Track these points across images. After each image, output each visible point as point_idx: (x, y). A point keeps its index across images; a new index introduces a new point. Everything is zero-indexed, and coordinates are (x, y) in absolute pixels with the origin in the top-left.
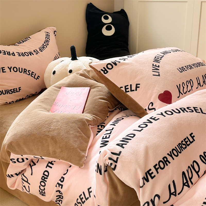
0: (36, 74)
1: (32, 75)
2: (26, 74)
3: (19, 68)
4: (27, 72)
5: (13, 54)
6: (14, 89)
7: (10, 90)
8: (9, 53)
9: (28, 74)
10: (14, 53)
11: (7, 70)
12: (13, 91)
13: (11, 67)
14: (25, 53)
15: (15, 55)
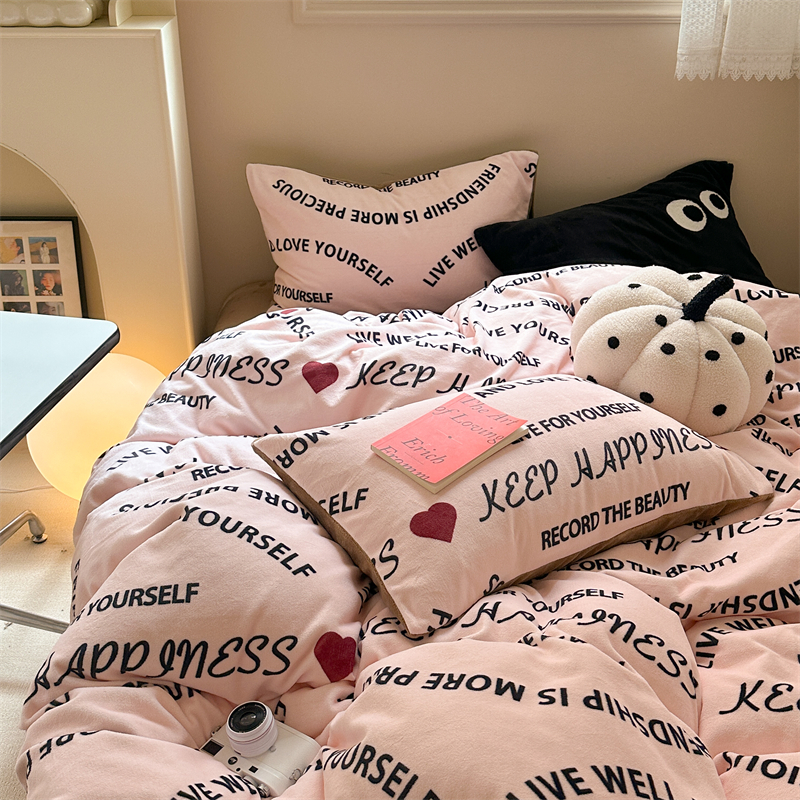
0: (381, 272)
1: (370, 273)
2: (354, 266)
3: (341, 249)
4: (358, 264)
5: (341, 214)
6: (314, 294)
7: (308, 294)
8: (331, 210)
9: (358, 268)
10: (343, 212)
11: (312, 247)
12: (311, 296)
13: (323, 243)
14: (374, 215)
15: (342, 217)
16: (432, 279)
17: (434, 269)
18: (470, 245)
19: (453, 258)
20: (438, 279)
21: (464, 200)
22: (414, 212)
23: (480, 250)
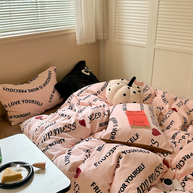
0: (40, 102)
1: (38, 104)
2: (34, 103)
3: (29, 100)
6: (25, 114)
7: (23, 115)
8: (23, 91)
9: (35, 103)
11: (21, 102)
12: (25, 115)
13: (24, 100)
14: (33, 89)
15: (26, 92)
16: (50, 101)
17: (50, 98)
18: (54, 90)
19: (53, 94)
20: (51, 100)
21: (49, 80)
22: (41, 86)
23: (56, 90)
